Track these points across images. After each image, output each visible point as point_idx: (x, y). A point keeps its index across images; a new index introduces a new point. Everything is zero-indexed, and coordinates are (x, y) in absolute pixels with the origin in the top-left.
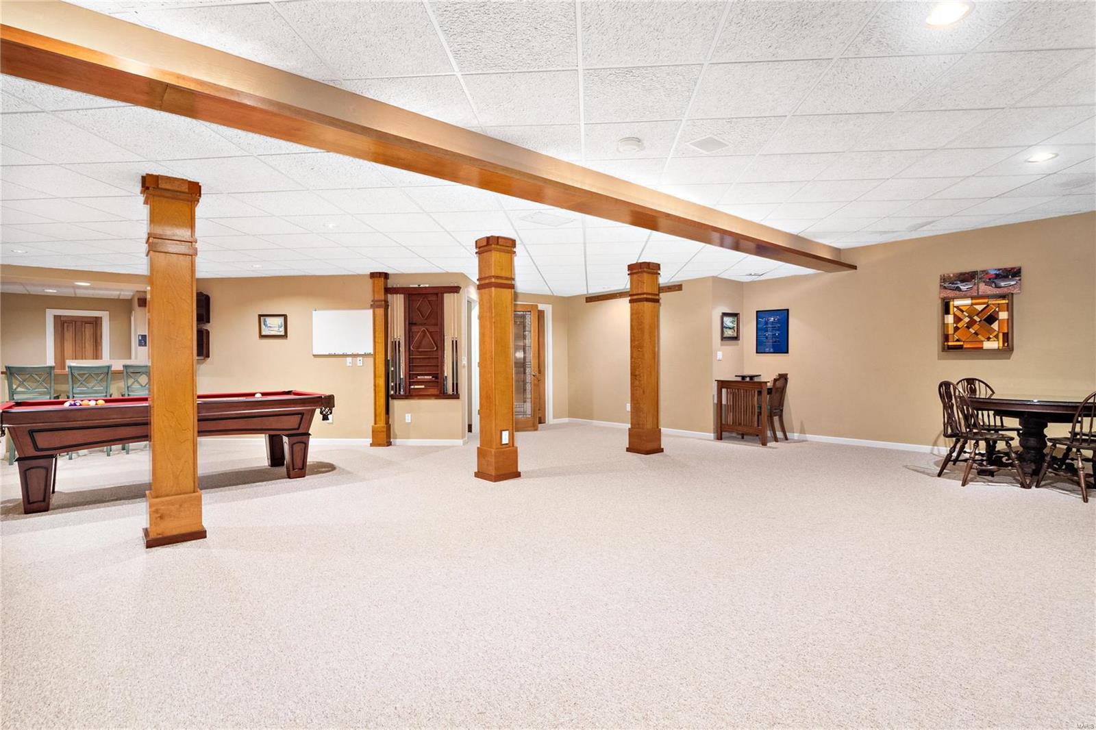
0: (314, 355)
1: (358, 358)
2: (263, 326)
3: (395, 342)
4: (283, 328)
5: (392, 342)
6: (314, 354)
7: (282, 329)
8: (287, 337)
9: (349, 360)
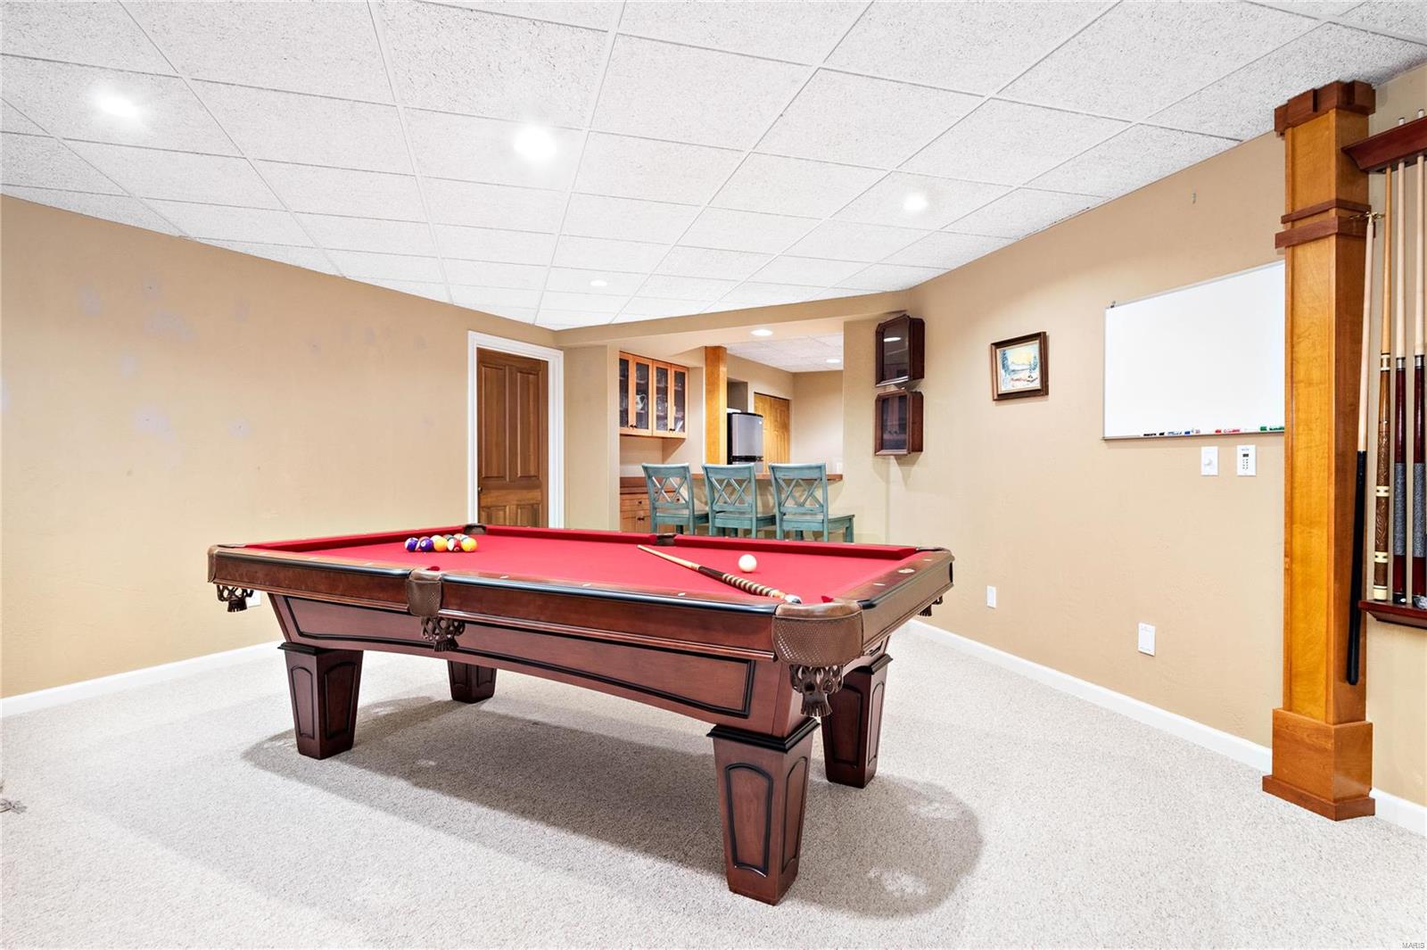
0: (1106, 440)
1: (1240, 450)
2: (1001, 372)
3: (1401, 374)
4: (1038, 370)
5: (1385, 376)
6: (1108, 435)
7: (1036, 374)
8: (1047, 393)
9: (1209, 453)
